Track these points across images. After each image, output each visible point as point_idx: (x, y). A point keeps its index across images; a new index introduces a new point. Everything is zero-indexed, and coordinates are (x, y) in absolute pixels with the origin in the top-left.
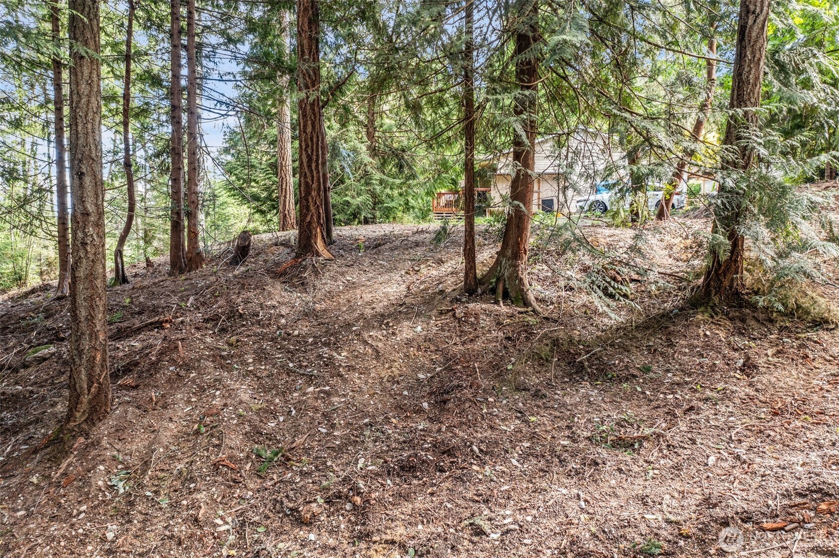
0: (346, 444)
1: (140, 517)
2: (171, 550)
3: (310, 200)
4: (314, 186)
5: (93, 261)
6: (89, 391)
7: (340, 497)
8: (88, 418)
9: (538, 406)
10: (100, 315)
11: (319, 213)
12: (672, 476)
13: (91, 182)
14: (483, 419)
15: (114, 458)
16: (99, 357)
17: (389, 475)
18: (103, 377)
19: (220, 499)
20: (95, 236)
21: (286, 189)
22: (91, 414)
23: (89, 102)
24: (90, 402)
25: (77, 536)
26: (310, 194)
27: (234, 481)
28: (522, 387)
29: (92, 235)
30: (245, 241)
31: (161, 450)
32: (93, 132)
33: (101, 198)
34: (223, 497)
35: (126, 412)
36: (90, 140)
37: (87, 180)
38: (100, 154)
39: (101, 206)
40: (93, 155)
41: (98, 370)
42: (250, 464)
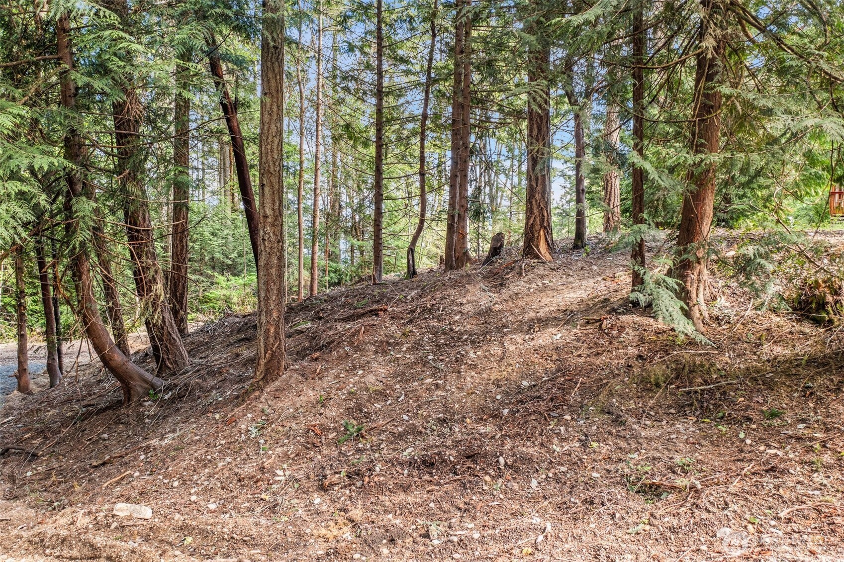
0: (408, 433)
1: (244, 456)
2: (231, 483)
3: (534, 203)
4: (539, 188)
5: (269, 254)
6: (265, 356)
7: (358, 475)
8: (264, 377)
9: (610, 433)
10: (274, 297)
11: (543, 216)
12: (658, 537)
13: (269, 191)
14: (541, 434)
15: (263, 411)
16: (272, 330)
17: (410, 466)
18: (275, 346)
19: (293, 455)
20: (271, 234)
21: (610, 192)
22: (266, 375)
23: (269, 127)
24: (266, 364)
25: (204, 460)
26: (534, 196)
27: (313, 444)
28: (606, 410)
29: (269, 233)
30: (497, 242)
31: (291, 410)
32: (272, 152)
33: (277, 204)
34: (297, 455)
35: (291, 377)
36: (270, 158)
37: (267, 189)
38: (278, 169)
39: (277, 211)
40: (272, 170)
41: (271, 340)
42: (335, 434)
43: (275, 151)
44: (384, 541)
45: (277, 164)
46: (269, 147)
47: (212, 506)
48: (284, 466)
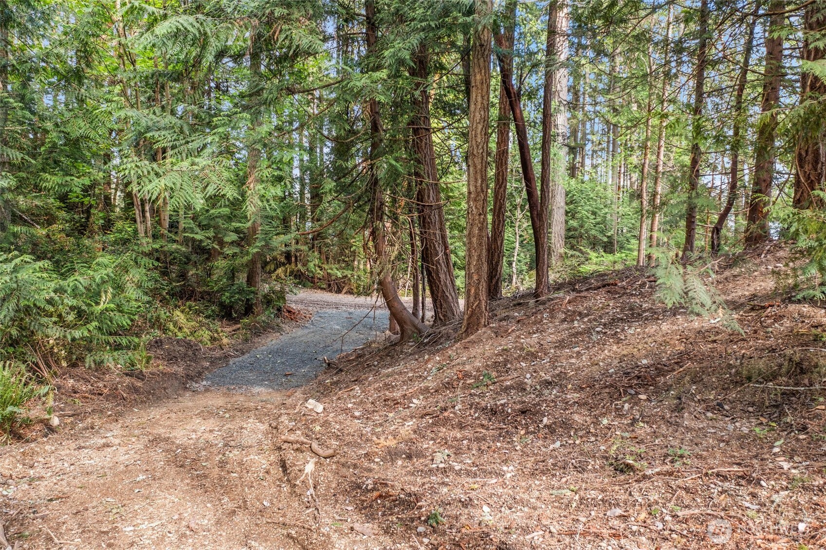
6: (467, 312)
13: (473, 171)
15: (450, 356)
16: (473, 291)
18: (475, 305)
19: (433, 391)
20: (474, 208)
22: (467, 329)
24: (468, 319)
27: (452, 385)
31: (465, 359)
32: (476, 137)
33: (480, 182)
34: (436, 391)
35: (485, 333)
36: (474, 142)
37: (471, 169)
38: (481, 151)
39: (479, 188)
40: (475, 152)
41: (472, 299)
42: (473, 381)
43: (479, 136)
44: (404, 456)
45: (480, 147)
46: (473, 133)
47: (357, 414)
48: (421, 397)
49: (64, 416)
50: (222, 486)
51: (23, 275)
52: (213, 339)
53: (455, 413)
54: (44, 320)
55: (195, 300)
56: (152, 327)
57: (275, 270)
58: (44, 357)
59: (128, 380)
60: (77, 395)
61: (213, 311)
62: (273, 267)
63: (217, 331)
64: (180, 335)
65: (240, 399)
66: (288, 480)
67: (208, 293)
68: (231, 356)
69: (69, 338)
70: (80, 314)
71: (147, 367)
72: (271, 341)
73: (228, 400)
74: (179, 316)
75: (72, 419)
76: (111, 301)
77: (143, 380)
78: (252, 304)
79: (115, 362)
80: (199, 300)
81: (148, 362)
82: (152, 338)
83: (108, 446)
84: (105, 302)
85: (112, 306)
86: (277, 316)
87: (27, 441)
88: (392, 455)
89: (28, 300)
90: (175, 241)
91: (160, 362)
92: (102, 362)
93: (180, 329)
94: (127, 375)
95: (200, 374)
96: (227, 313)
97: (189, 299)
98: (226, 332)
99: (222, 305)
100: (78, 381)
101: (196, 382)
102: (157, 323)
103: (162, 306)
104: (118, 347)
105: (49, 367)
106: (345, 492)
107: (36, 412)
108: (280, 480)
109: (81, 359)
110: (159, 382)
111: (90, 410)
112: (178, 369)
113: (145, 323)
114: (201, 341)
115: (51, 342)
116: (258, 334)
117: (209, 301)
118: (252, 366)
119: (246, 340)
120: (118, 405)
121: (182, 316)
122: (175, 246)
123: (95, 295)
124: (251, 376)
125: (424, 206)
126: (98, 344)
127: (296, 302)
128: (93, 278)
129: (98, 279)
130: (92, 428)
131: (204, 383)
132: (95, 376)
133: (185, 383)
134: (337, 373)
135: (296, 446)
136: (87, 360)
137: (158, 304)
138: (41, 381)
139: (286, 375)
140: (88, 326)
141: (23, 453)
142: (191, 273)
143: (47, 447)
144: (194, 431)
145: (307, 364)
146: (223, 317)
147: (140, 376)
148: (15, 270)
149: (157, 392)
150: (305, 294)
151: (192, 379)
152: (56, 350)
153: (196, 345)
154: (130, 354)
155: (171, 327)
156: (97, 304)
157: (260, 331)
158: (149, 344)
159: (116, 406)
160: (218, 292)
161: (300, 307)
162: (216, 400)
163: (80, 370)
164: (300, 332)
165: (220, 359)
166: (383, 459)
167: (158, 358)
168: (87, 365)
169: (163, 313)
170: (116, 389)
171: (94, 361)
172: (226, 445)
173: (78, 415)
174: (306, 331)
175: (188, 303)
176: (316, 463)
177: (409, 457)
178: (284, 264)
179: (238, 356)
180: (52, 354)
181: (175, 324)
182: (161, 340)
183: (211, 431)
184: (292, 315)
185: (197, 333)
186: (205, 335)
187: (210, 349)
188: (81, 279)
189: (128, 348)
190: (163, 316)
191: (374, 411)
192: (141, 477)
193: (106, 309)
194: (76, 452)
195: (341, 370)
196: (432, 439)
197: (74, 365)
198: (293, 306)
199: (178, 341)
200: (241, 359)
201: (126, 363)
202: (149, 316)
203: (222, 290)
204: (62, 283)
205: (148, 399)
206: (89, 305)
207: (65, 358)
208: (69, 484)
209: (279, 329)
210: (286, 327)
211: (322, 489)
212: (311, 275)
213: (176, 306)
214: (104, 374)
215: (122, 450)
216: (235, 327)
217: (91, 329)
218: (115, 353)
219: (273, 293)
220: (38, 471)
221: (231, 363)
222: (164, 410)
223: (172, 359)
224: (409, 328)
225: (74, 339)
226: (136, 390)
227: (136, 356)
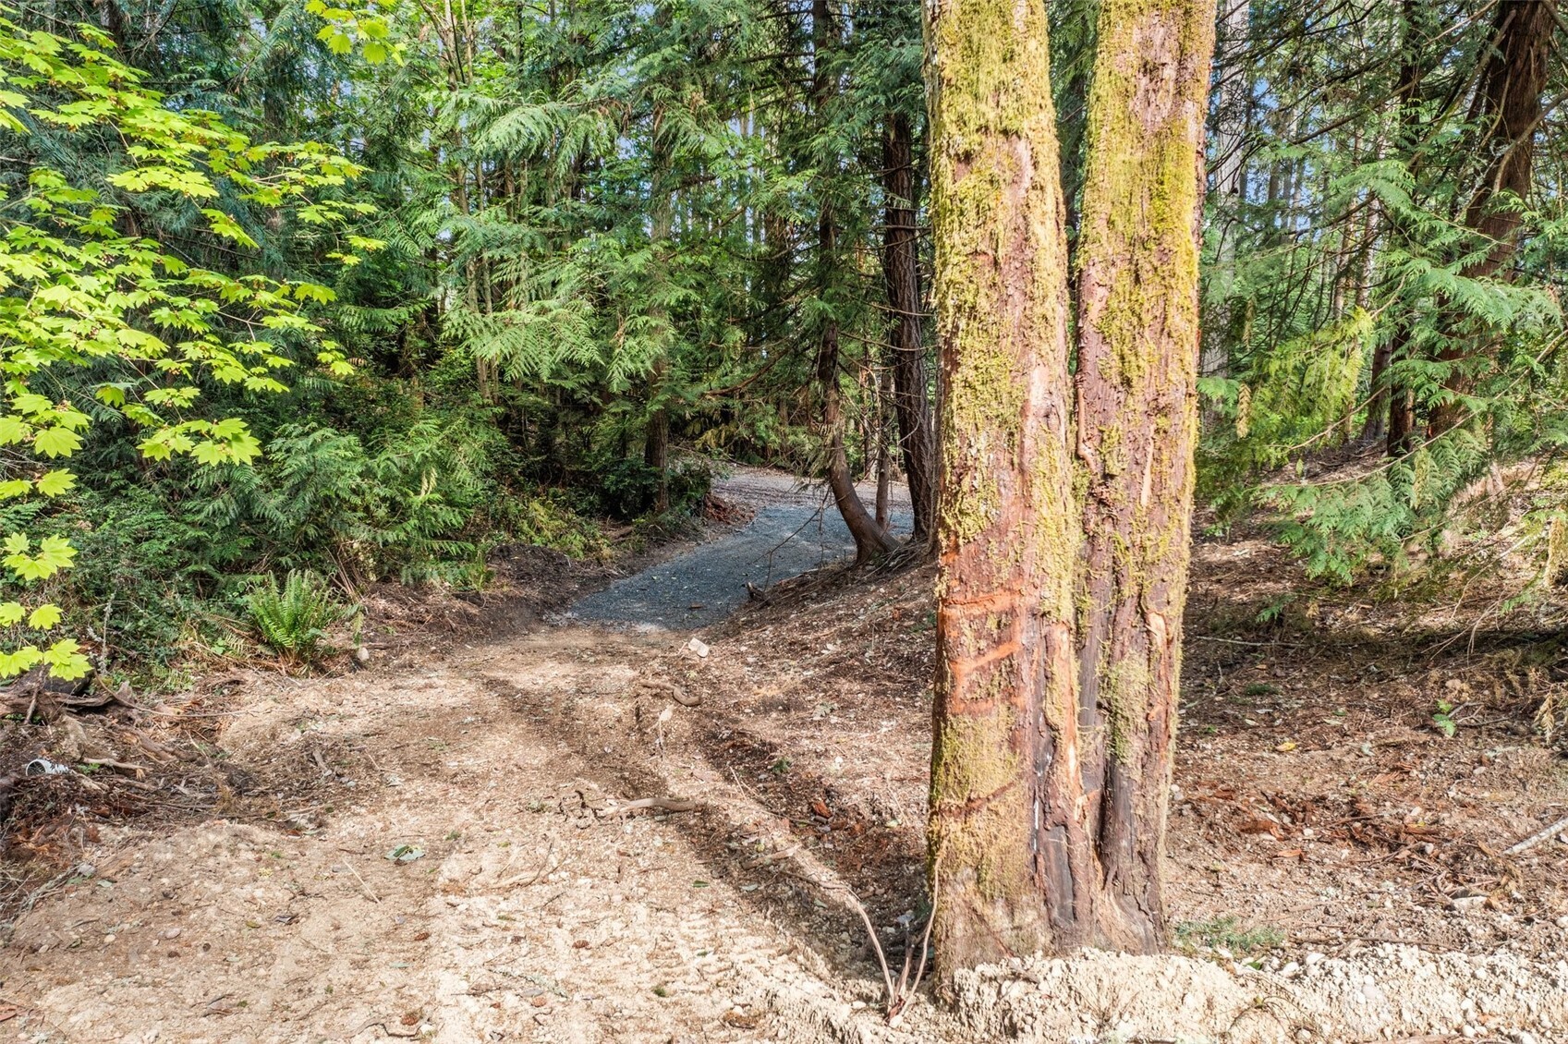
34: (861, 635)
42: (912, 623)
44: (781, 708)
47: (751, 660)
48: (839, 642)
49: (374, 648)
50: (561, 732)
51: (322, 454)
52: (588, 549)
53: (861, 661)
54: (348, 515)
55: (564, 485)
56: (496, 527)
57: (701, 434)
58: (348, 567)
59: (458, 604)
60: (391, 622)
61: (591, 503)
62: (698, 427)
63: (594, 536)
64: (538, 541)
65: (617, 639)
66: (640, 729)
67: (587, 475)
68: (613, 576)
69: (380, 540)
70: (394, 507)
71: (486, 588)
72: (681, 554)
73: (600, 640)
74: (537, 510)
75: (384, 653)
76: (436, 490)
77: (479, 606)
78: (652, 494)
79: (441, 580)
80: (571, 485)
81: (487, 579)
82: (495, 543)
83: (431, 687)
84: (428, 489)
85: (437, 496)
86: (696, 513)
87: (330, 676)
88: (767, 707)
89: (329, 489)
90: (533, 390)
91: (505, 581)
92: (424, 577)
93: (539, 530)
94: (457, 597)
95: (563, 601)
96: (614, 508)
97: (554, 483)
98: (607, 541)
99: (604, 493)
100: (392, 602)
101: (557, 613)
102: (503, 521)
103: (513, 494)
104: (445, 557)
105: (354, 580)
106: (698, 742)
107: (339, 640)
108: (631, 729)
109: (395, 572)
110: (502, 610)
111: (407, 642)
112: (534, 593)
113: (486, 520)
114: (569, 552)
115: (356, 545)
116: (660, 544)
117: (584, 487)
118: (643, 593)
119: (641, 552)
120: (445, 638)
121: (542, 511)
122: (532, 398)
123: (414, 481)
124: (638, 607)
125: (902, 353)
126: (417, 550)
127: (730, 490)
128: (410, 457)
129: (418, 458)
130: (411, 666)
131: (569, 614)
132: (413, 596)
133: (541, 611)
134: (762, 608)
135: (654, 691)
136: (404, 573)
137: (505, 491)
138: (346, 600)
139: (691, 609)
140: (405, 525)
141: (329, 688)
142: (558, 440)
143: (357, 684)
144: (542, 675)
145: (727, 593)
146: (606, 514)
147: (476, 599)
148: (314, 447)
149: (499, 623)
150: (749, 476)
151: (551, 607)
152: (362, 558)
153: (561, 557)
154: (462, 566)
155: (525, 527)
156: (417, 493)
157: (663, 537)
158: (491, 553)
159: (442, 640)
160: (599, 471)
161: (736, 498)
162: (582, 639)
163: (394, 587)
164: (729, 541)
165: (595, 579)
166: (756, 711)
167: (504, 574)
168: (403, 580)
169: (513, 505)
170: (442, 616)
171: (413, 575)
172: (578, 691)
173: (392, 648)
174: (740, 540)
175: (552, 490)
176: (674, 712)
177: (787, 709)
178: (717, 424)
179: (624, 577)
180: (357, 563)
181: (531, 523)
182: (507, 548)
183: (564, 676)
184: (722, 513)
185: (563, 539)
186: (576, 541)
187: (583, 564)
188: (394, 457)
189: (459, 558)
190: (513, 510)
191: (773, 658)
192: (469, 719)
193: (430, 501)
194: (392, 693)
195: (768, 604)
196: (825, 691)
197: (385, 580)
198: (725, 497)
199: (533, 550)
200: (627, 581)
201: (456, 579)
202: (491, 510)
203: (604, 470)
204: (370, 462)
205: (487, 633)
206: (405, 495)
207: (375, 570)
208: (385, 722)
209: (696, 535)
210: (708, 532)
211: (672, 737)
212: (759, 444)
213: (535, 494)
214: (426, 594)
215: (448, 692)
216: (625, 530)
217: (409, 529)
218: (441, 565)
219: (691, 476)
220: (348, 708)
221: (612, 587)
222: (508, 648)
223: (523, 577)
224: (868, 542)
225: (385, 543)
226: (469, 619)
227: (471, 571)
